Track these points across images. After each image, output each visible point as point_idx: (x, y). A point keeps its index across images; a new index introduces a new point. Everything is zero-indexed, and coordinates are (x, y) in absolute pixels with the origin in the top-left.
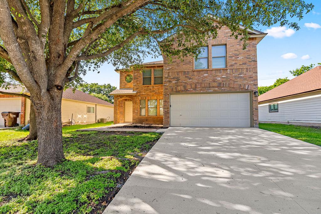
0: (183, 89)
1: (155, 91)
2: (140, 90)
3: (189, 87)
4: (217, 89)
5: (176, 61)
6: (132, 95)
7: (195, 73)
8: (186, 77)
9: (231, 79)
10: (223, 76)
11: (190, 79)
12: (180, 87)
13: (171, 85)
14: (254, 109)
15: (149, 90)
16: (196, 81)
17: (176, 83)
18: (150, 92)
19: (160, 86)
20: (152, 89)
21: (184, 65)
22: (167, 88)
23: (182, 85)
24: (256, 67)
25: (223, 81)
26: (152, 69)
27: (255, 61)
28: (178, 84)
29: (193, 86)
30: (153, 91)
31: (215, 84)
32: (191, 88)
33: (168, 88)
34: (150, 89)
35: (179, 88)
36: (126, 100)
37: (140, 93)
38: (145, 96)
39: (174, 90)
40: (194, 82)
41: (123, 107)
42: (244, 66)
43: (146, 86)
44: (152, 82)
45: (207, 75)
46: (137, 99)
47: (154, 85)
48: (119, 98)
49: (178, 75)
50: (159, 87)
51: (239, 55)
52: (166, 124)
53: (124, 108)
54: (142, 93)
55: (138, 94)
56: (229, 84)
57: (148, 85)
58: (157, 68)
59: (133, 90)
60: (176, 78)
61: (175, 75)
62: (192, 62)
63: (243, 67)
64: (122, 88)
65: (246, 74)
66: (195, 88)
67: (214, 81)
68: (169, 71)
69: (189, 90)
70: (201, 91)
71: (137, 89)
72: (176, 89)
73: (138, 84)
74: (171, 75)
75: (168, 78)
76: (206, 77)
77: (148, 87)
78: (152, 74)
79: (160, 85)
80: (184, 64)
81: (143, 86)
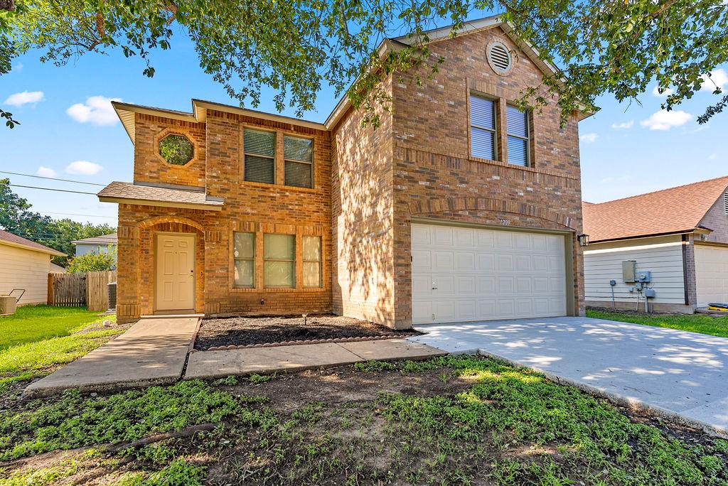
0: (446, 208)
1: (290, 207)
2: (233, 196)
3: (460, 205)
4: (517, 218)
5: (427, 120)
6: (203, 212)
7: (474, 168)
8: (453, 174)
9: (542, 197)
10: (529, 189)
11: (461, 183)
12: (438, 201)
13: (413, 192)
14: (578, 275)
15: (270, 203)
16: (476, 191)
17: (427, 187)
18: (274, 208)
19: (304, 192)
20: (281, 201)
21: (447, 139)
22: (403, 199)
23: (443, 197)
24: (578, 180)
25: (528, 201)
26: (280, 133)
27: (577, 164)
28: (434, 191)
29: (471, 203)
30: (283, 206)
31: (514, 206)
32: (467, 210)
33: (408, 199)
34: (273, 198)
35: (437, 205)
36: (163, 227)
37: (233, 206)
38: (256, 219)
39: (425, 209)
40: (471, 193)
41: (151, 253)
42: (561, 171)
43: (258, 184)
44: (280, 176)
45: (498, 178)
46: (225, 228)
47: (286, 187)
48: (146, 216)
49: (433, 163)
50: (302, 195)
51: (554, 143)
52: (403, 318)
53: (155, 256)
54: (241, 209)
55: (229, 210)
56: (540, 210)
57: (264, 185)
58: (294, 134)
59: (209, 194)
60: (429, 173)
61: (426, 163)
62: (465, 132)
63: (561, 173)
64: (147, 180)
65: (564, 192)
66: (474, 211)
67: (513, 197)
68: (408, 146)
69: (460, 212)
70: (488, 221)
71: (223, 191)
72: (429, 207)
73: (228, 176)
74: (414, 161)
75: (406, 166)
76: (495, 183)
77: (264, 189)
78: (280, 150)
79: (307, 190)
80: (447, 135)
81: (247, 183)
